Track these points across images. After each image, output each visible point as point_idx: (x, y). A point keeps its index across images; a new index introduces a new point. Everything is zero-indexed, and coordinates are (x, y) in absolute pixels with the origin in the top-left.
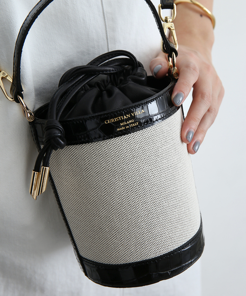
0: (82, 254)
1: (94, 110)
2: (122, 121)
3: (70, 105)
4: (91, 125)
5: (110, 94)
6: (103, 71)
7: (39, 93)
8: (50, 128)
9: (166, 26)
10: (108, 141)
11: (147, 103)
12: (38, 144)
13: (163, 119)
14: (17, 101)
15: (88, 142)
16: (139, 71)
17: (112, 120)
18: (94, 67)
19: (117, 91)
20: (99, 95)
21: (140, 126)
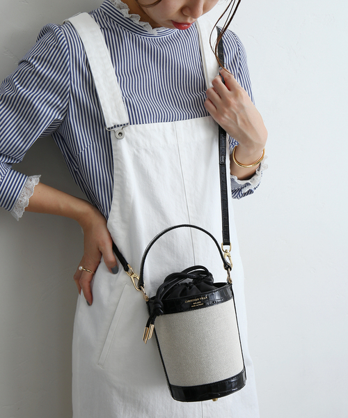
0: (171, 383)
1: (181, 296)
2: (195, 302)
3: (168, 294)
5: (190, 288)
6: (189, 276)
8: (156, 303)
9: (226, 255)
10: (186, 312)
11: (212, 292)
14: (141, 289)
17: (189, 301)
18: (184, 274)
19: (194, 286)
20: (185, 289)
21: (204, 306)
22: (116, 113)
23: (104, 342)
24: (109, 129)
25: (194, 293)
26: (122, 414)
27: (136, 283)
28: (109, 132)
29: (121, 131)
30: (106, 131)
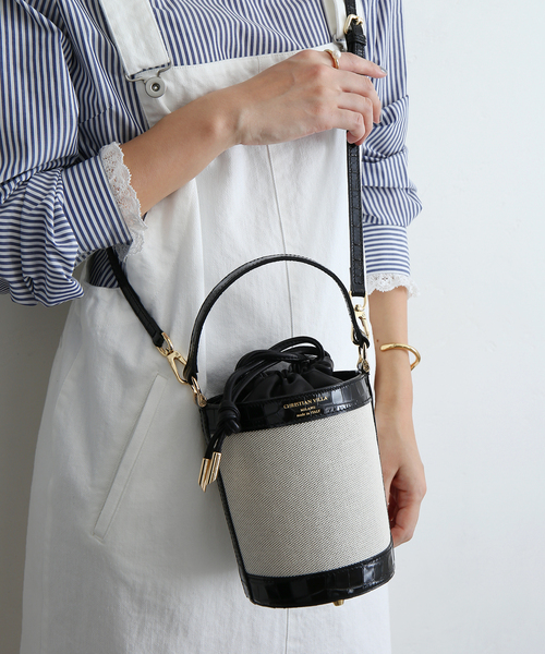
0: (249, 570)
1: (272, 395)
2: (303, 407)
3: (244, 393)
4: (268, 410)
5: (291, 380)
6: (284, 357)
7: (211, 379)
8: (225, 409)
9: (357, 315)
10: (286, 428)
11: (330, 390)
12: (208, 433)
13: (347, 410)
14: (191, 383)
15: (265, 428)
16: (325, 360)
17: (292, 405)
18: (275, 352)
19: (299, 377)
20: (279, 383)
21: (322, 415)
22: (143, 45)
23: (108, 489)
24: (133, 77)
25: (300, 390)
26: (135, 636)
27: (179, 371)
28: (134, 83)
29: (157, 80)
30: (127, 82)
